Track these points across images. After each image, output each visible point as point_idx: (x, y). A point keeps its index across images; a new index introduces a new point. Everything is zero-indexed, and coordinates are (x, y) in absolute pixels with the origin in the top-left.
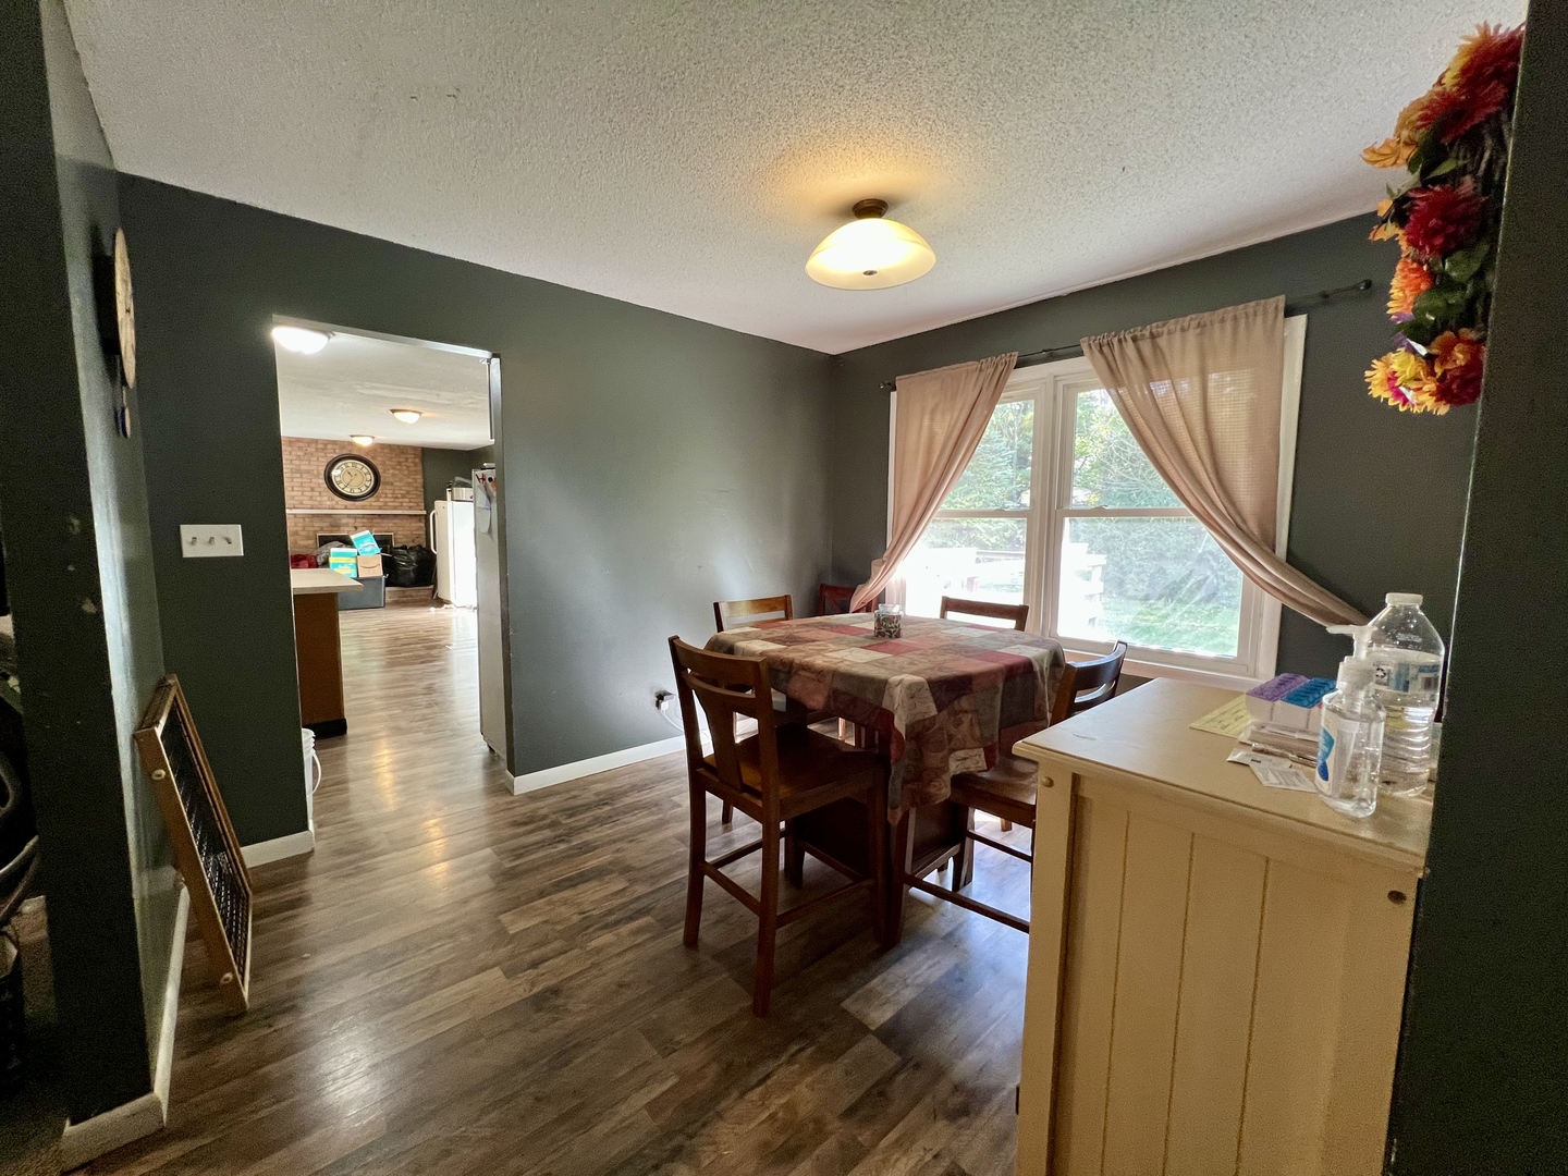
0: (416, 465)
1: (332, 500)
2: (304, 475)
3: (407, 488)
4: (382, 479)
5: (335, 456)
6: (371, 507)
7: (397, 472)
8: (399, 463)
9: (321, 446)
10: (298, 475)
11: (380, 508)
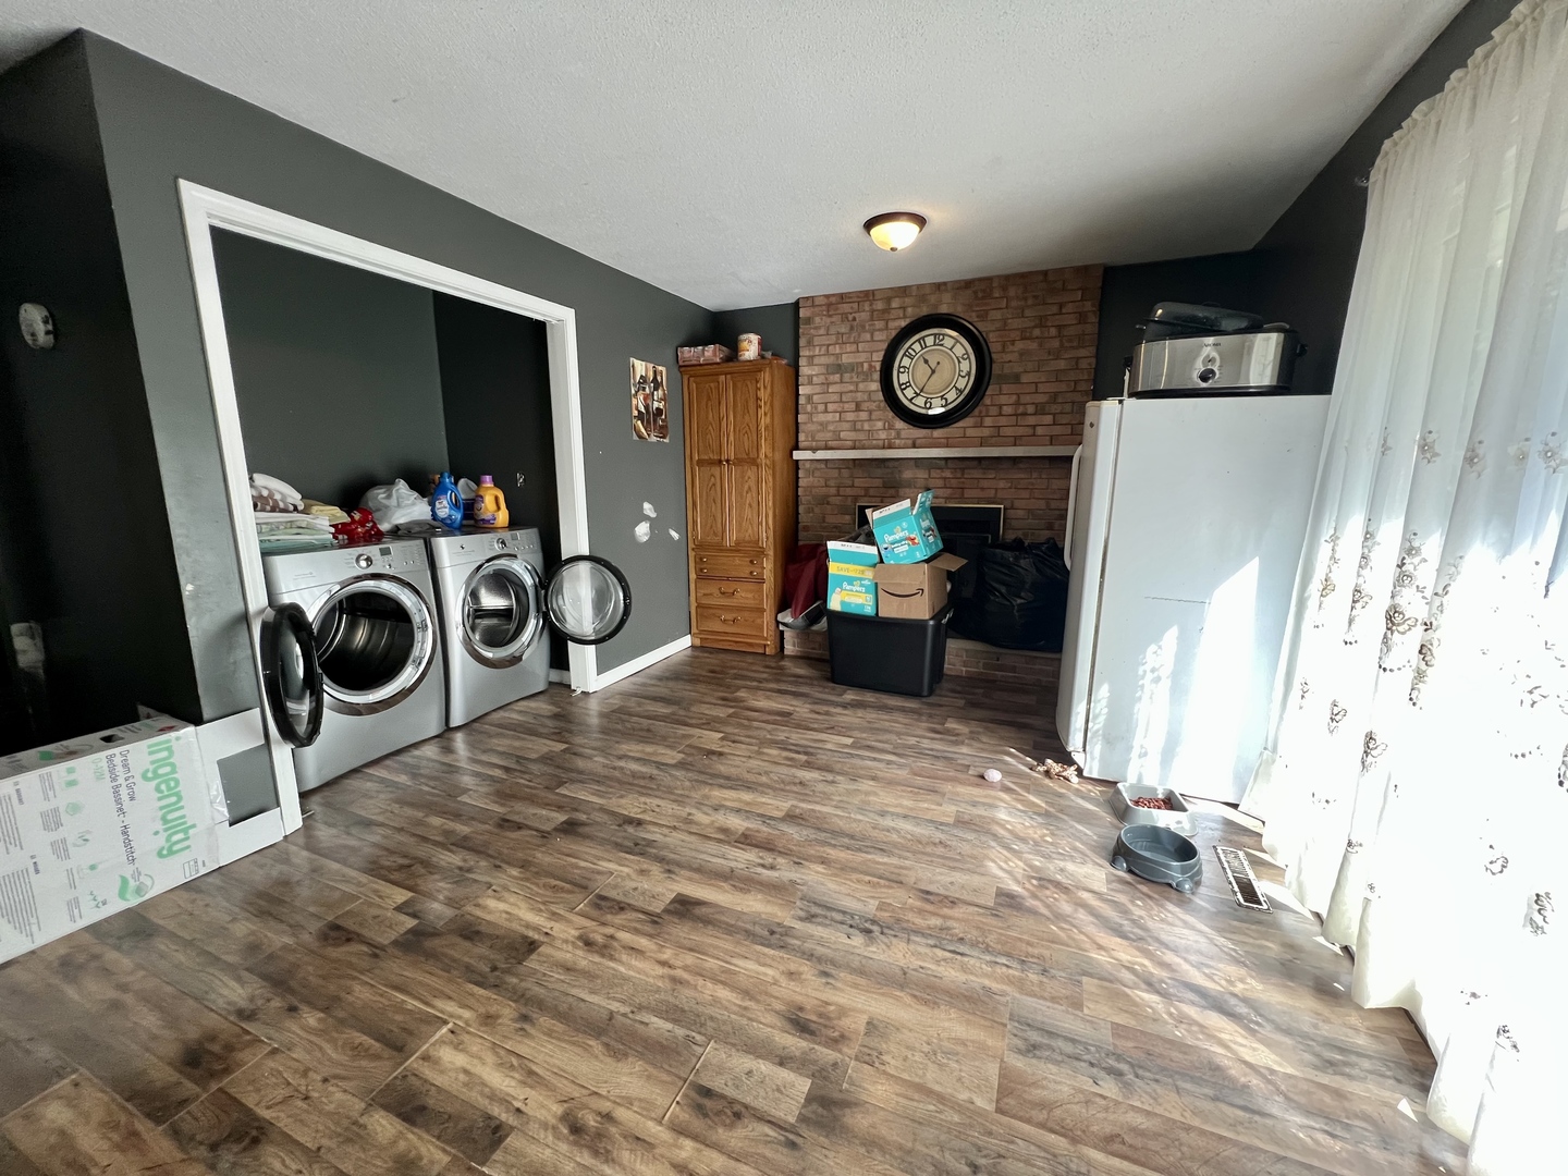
0: (1082, 318)
1: (891, 427)
2: (847, 376)
3: (1053, 388)
4: (996, 369)
5: (903, 324)
6: (964, 442)
7: (1034, 345)
8: (1041, 322)
9: (879, 305)
10: (837, 377)
11: (983, 442)
